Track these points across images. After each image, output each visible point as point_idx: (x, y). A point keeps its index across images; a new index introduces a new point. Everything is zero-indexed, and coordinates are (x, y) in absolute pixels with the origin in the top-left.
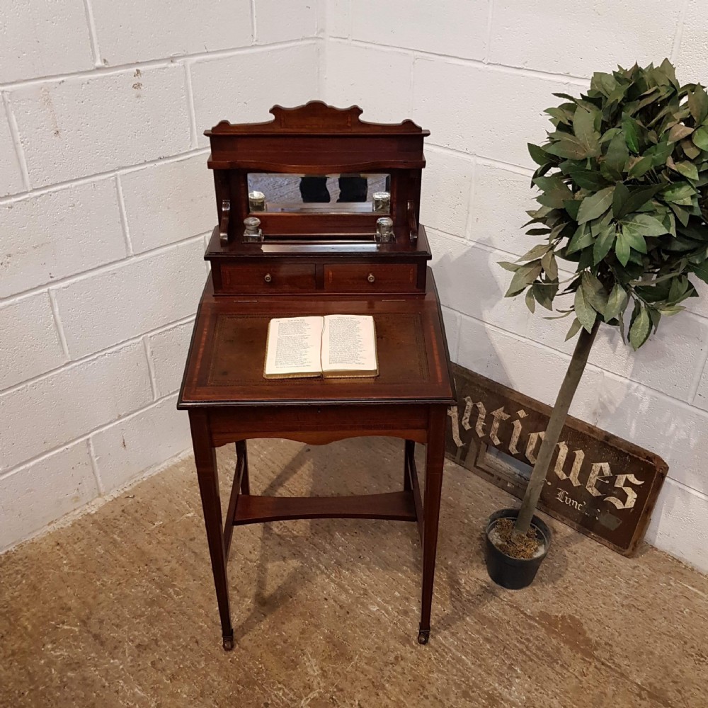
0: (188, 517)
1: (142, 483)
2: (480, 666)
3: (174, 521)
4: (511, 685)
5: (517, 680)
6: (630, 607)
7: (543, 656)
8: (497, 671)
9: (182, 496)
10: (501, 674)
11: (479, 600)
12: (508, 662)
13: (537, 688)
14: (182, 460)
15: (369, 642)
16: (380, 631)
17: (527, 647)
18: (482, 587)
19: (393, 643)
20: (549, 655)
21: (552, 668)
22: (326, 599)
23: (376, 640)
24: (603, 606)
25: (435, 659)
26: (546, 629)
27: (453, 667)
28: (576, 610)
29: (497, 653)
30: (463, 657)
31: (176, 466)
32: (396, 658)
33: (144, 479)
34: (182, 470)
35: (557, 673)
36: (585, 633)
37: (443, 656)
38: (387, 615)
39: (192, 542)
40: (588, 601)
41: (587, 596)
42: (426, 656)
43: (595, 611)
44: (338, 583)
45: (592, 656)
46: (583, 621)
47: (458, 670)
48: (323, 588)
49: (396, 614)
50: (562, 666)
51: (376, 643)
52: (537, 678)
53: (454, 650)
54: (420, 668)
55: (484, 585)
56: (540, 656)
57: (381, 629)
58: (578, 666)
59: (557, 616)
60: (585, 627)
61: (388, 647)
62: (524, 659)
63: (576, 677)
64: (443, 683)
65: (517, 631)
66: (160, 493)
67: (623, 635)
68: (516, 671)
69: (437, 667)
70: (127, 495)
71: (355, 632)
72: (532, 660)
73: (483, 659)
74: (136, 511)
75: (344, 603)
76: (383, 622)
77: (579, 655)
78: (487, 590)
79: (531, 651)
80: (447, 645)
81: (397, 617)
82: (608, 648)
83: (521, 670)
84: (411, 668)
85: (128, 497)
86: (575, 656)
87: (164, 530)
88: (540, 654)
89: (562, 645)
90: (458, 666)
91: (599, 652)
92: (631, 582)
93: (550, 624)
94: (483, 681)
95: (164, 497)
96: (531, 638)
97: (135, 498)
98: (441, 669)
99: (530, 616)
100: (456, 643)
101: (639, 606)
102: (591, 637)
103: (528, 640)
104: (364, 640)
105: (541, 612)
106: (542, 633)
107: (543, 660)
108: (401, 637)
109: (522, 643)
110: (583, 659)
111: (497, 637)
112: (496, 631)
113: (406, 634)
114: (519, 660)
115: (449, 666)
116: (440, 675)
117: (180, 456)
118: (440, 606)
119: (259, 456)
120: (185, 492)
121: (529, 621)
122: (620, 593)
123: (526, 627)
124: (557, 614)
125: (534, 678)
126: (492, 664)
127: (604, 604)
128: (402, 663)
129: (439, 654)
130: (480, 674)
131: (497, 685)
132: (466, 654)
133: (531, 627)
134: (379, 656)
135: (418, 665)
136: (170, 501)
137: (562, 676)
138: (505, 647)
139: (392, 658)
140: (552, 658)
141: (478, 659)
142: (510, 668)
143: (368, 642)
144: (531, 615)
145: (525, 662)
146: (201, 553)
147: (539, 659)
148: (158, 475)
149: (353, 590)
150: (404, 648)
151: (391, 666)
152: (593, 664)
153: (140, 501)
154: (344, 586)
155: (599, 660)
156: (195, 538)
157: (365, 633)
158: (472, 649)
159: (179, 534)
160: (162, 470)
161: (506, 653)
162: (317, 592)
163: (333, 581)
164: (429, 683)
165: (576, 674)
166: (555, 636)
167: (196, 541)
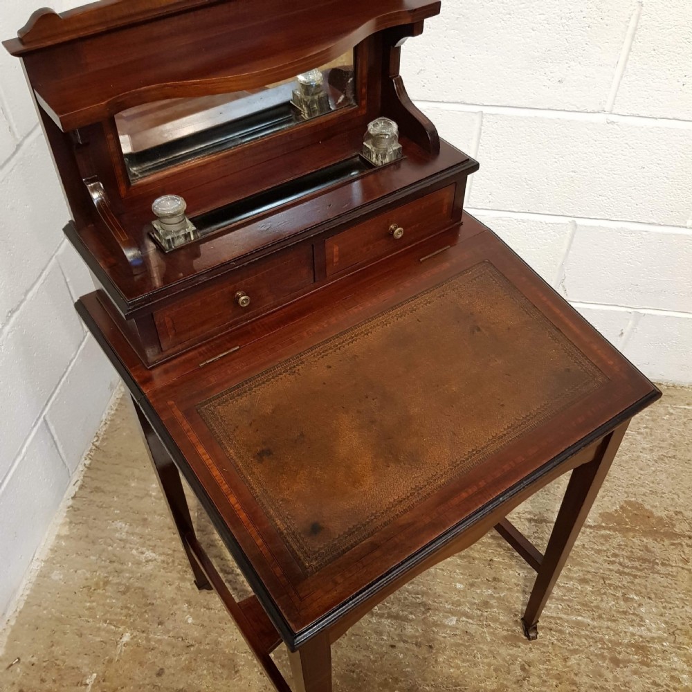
0: (126, 645)
1: (13, 631)
2: (600, 617)
3: (110, 661)
4: (642, 619)
5: (643, 610)
6: (662, 459)
7: (641, 565)
8: (619, 612)
9: (90, 617)
10: (625, 613)
11: (539, 538)
12: (619, 594)
13: (664, 605)
14: (45, 561)
15: (482, 670)
16: (481, 646)
17: (620, 564)
18: (530, 520)
19: (505, 651)
20: (645, 561)
21: (658, 573)
22: (393, 646)
23: (485, 660)
24: (642, 472)
25: (558, 640)
26: (619, 531)
27: (580, 637)
28: (626, 492)
29: (603, 591)
30: (579, 618)
31: (43, 575)
32: (523, 669)
33: (13, 623)
34: (56, 576)
35: (667, 575)
36: (651, 513)
37: (561, 632)
38: (471, 621)
39: (164, 677)
40: (627, 476)
41: (622, 470)
42: (547, 643)
43: (640, 483)
44: (388, 614)
45: (676, 535)
46: (640, 501)
47: (586, 637)
48: (379, 633)
49: (479, 613)
50: (663, 564)
51: (489, 665)
52: (655, 594)
53: (564, 616)
54: (553, 662)
55: (529, 516)
56: (639, 567)
57: (479, 643)
58: (674, 555)
59: (616, 510)
60: (648, 507)
61: (504, 660)
62: (629, 580)
63: (683, 568)
64: (587, 664)
65: (599, 552)
66: (54, 632)
67: (681, 495)
68: (633, 599)
69: (566, 648)
70: (7, 665)
71: (458, 667)
72: (635, 576)
73: (597, 607)
74: (43, 681)
75: (417, 637)
76: (472, 632)
77: (667, 542)
78: (536, 521)
79: (627, 567)
80: (554, 615)
81: (482, 615)
82: (680, 517)
83: (637, 595)
84: (547, 669)
85: (12, 665)
86: (663, 545)
87: (108, 684)
88: (637, 564)
89: (645, 540)
90: (583, 633)
91: (677, 526)
92: (642, 431)
93: (618, 524)
94: (617, 633)
95: (65, 633)
96: (617, 552)
97: (22, 660)
98: (572, 648)
99: (595, 526)
100: (560, 607)
101: (667, 453)
102: (659, 514)
103: (615, 555)
104: (474, 670)
105: (600, 514)
106: (619, 539)
107: (643, 569)
108: (505, 638)
109: (613, 562)
110: (673, 544)
111: (588, 572)
112: (581, 564)
113: (508, 630)
114: (626, 584)
115: (576, 638)
116: (577, 656)
117: (36, 556)
118: (511, 572)
119: (151, 496)
120: (90, 608)
121: (599, 532)
122: (644, 449)
123: (602, 541)
124: (615, 508)
125: (653, 596)
126: (608, 607)
127: (641, 469)
128: (532, 669)
129: (556, 631)
130: (608, 628)
131: (631, 628)
132: (578, 612)
133: (606, 538)
134: (505, 679)
135: (549, 661)
136: (81, 635)
137: (672, 576)
138: (603, 579)
139: (519, 672)
140: (648, 562)
141: (593, 610)
142: (626, 600)
143: (480, 670)
144: (596, 524)
145: (632, 583)
146: (190, 685)
147: (641, 570)
148: (27, 603)
149: (411, 613)
150: (520, 650)
151: (526, 682)
152: (683, 543)
153: (34, 660)
154: (398, 614)
155: (684, 536)
156: (162, 669)
157: (468, 661)
158: (579, 603)
159: (136, 678)
160: (28, 592)
161: (610, 585)
162: (376, 644)
163: (381, 616)
164: (576, 675)
165: (681, 565)
166: (631, 534)
167: (166, 671)
